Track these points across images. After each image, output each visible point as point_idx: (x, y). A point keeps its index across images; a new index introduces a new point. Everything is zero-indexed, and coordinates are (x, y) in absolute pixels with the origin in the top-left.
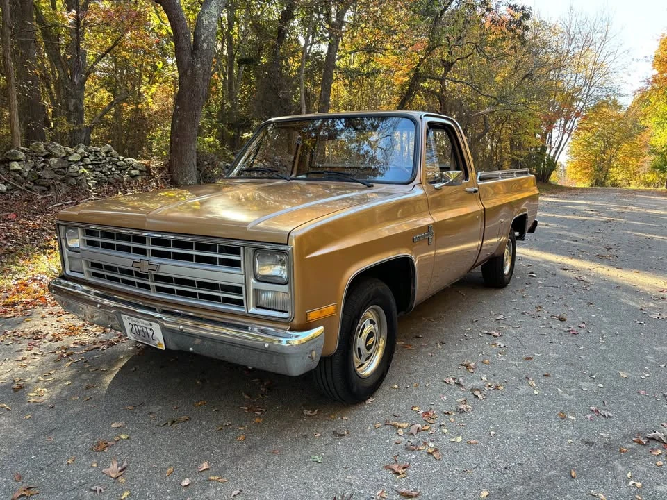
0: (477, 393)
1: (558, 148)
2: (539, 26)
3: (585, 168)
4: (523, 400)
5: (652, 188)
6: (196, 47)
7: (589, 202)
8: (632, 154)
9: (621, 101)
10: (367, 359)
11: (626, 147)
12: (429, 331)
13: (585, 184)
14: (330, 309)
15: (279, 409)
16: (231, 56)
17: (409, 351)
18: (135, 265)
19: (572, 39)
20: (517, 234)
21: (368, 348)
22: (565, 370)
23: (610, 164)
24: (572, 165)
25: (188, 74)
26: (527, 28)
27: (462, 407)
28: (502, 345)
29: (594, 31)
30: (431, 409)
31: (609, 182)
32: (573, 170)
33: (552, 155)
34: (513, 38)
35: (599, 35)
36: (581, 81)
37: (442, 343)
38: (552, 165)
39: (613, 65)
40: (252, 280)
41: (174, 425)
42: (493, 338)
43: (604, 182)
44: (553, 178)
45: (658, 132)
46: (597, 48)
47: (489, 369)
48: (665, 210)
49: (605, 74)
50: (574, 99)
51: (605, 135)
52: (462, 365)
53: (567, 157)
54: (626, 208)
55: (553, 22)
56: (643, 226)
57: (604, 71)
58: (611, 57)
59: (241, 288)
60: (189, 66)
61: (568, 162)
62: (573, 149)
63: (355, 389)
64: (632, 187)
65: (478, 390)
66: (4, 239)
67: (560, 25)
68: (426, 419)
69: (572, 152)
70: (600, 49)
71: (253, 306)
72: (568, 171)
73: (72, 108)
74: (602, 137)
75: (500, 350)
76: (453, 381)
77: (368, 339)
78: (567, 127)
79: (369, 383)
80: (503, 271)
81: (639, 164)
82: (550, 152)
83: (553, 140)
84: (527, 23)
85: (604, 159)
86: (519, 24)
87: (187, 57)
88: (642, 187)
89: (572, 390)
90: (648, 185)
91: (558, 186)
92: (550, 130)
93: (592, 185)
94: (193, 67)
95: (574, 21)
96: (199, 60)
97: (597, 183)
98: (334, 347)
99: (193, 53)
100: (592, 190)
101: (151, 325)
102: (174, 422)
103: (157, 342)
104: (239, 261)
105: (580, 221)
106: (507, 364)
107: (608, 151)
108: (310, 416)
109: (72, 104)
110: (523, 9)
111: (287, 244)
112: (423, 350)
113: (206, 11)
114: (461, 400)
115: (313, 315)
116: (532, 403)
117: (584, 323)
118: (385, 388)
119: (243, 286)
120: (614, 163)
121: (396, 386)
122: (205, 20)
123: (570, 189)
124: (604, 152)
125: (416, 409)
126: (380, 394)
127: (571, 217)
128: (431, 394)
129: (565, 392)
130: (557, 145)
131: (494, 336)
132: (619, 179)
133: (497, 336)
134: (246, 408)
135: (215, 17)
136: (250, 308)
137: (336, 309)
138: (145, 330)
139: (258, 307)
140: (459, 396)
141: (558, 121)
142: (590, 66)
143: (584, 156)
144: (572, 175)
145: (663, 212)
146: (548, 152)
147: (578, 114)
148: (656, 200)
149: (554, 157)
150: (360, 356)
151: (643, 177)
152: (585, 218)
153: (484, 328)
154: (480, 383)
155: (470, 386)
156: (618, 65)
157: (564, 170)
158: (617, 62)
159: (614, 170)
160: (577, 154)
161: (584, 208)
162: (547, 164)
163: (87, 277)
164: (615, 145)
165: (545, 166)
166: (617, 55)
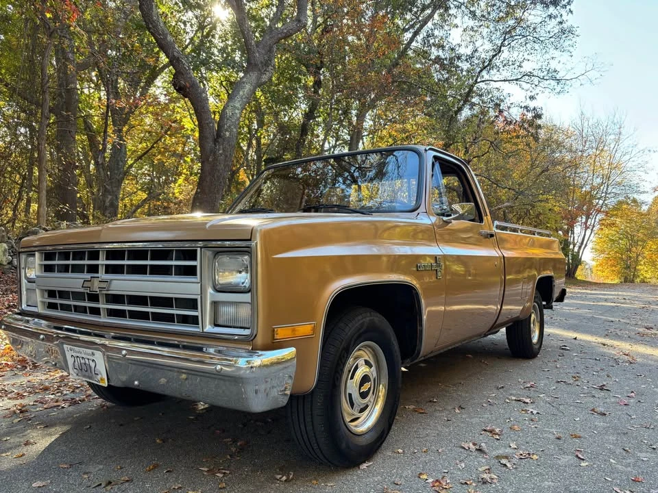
0: (504, 461)
1: (582, 243)
2: (553, 129)
3: (612, 266)
4: (565, 471)
6: (218, 136)
7: (620, 293)
9: (640, 198)
10: (362, 410)
11: (651, 245)
12: (446, 396)
13: (616, 281)
14: (304, 329)
15: (247, 472)
16: (259, 157)
17: (420, 415)
18: (86, 284)
19: (585, 142)
20: (544, 303)
21: (364, 395)
22: (617, 440)
23: (637, 262)
24: (598, 263)
25: (210, 159)
26: (539, 127)
27: (485, 476)
28: (535, 412)
29: (607, 134)
30: (443, 477)
31: (638, 280)
32: (599, 268)
33: (576, 249)
34: (527, 136)
35: (612, 137)
36: (599, 180)
37: (461, 408)
38: (577, 261)
39: (630, 164)
40: (210, 291)
41: (109, 488)
42: (523, 405)
43: (633, 280)
44: (579, 274)
46: (611, 149)
47: (519, 436)
49: (622, 173)
50: (593, 197)
51: (628, 233)
52: (485, 430)
53: (592, 255)
55: (566, 126)
57: (621, 170)
58: (627, 157)
59: (196, 300)
60: (211, 152)
61: (593, 260)
62: (598, 247)
63: (344, 446)
65: (506, 457)
66: (7, 308)
67: (573, 129)
68: (437, 489)
69: (596, 250)
70: (615, 150)
71: (210, 324)
72: (594, 269)
73: (107, 204)
74: (626, 235)
75: (533, 417)
76: (474, 447)
77: (362, 384)
78: (589, 223)
79: (363, 441)
80: (530, 339)
82: (574, 247)
84: (539, 122)
85: (631, 257)
86: (531, 123)
87: (210, 144)
89: (628, 461)
92: (571, 227)
93: (621, 282)
94: (215, 153)
95: (586, 124)
96: (221, 147)
97: (626, 281)
98: (311, 380)
99: (215, 141)
100: (622, 285)
101: (93, 354)
102: (110, 483)
103: (99, 377)
104: (195, 267)
105: (613, 307)
106: (543, 432)
107: (634, 249)
109: (109, 200)
110: (534, 109)
111: (250, 240)
112: (438, 414)
113: (231, 104)
114: (484, 468)
115: (282, 333)
116: (578, 475)
117: (632, 392)
118: (385, 453)
119: (199, 298)
120: (641, 261)
121: (400, 451)
122: (229, 113)
123: (596, 284)
124: (630, 250)
125: (425, 477)
126: (379, 459)
127: (603, 304)
128: (444, 460)
129: (619, 462)
130: (580, 241)
131: (524, 402)
132: (648, 276)
133: (527, 403)
134: (206, 469)
135: (238, 110)
136: (206, 327)
137: (314, 329)
138: (87, 362)
139: (216, 325)
140: (481, 464)
142: (606, 165)
143: (608, 254)
146: (571, 247)
147: (599, 211)
149: (579, 252)
150: (352, 405)
152: (619, 305)
153: (511, 394)
154: (508, 450)
155: (495, 453)
156: (634, 164)
157: (591, 269)
158: (633, 161)
159: (642, 267)
160: (602, 252)
161: (616, 297)
162: (572, 259)
163: (40, 309)
164: (640, 243)
165: (570, 261)
166: (632, 155)
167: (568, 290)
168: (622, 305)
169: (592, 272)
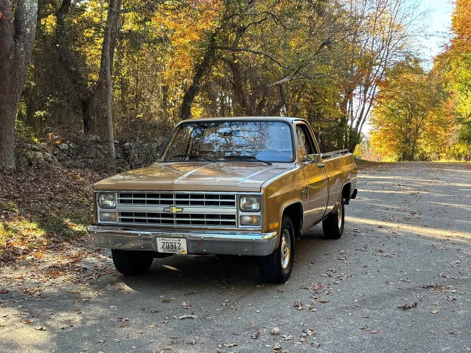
0: (341, 278)
1: (360, 119)
3: (390, 140)
4: (366, 280)
5: (463, 161)
7: (396, 177)
8: (440, 123)
9: (421, 66)
10: (284, 259)
11: (432, 115)
13: (391, 158)
14: (276, 225)
18: (165, 210)
20: (345, 200)
21: (285, 253)
23: (417, 134)
24: (376, 137)
25: (11, 58)
28: (348, 263)
31: (417, 156)
32: (378, 142)
33: (354, 126)
37: (312, 263)
38: (355, 138)
40: (240, 211)
43: (412, 156)
44: (358, 152)
45: (462, 99)
46: (392, 10)
47: (344, 271)
48: (468, 183)
49: (402, 37)
50: (373, 63)
51: (408, 102)
52: (328, 270)
53: (370, 127)
54: (431, 182)
56: (444, 197)
57: (402, 33)
58: (409, 19)
59: (234, 215)
60: (11, 50)
61: (371, 133)
64: (443, 161)
69: (375, 121)
70: (396, 10)
71: (240, 224)
72: (372, 143)
74: (405, 103)
76: (327, 275)
77: (284, 248)
78: (367, 95)
79: (285, 273)
81: (447, 134)
82: (352, 123)
83: (355, 108)
85: (410, 130)
87: (10, 42)
88: (453, 160)
90: (459, 157)
91: (363, 161)
93: (400, 160)
94: (15, 51)
96: (22, 44)
97: (404, 158)
99: (16, 38)
100: (401, 165)
101: (179, 240)
103: (182, 250)
104: (234, 202)
105: (389, 195)
107: (414, 119)
108: (260, 288)
111: (260, 192)
114: (334, 281)
115: (271, 227)
117: (396, 252)
118: (291, 279)
119: (236, 214)
120: (421, 133)
121: (297, 278)
123: (375, 164)
124: (409, 121)
125: (313, 284)
127: (381, 192)
128: (317, 280)
129: (387, 276)
130: (358, 115)
132: (428, 151)
133: (343, 260)
137: (279, 225)
138: (174, 244)
139: (242, 225)
141: (358, 87)
143: (388, 126)
144: (377, 148)
145: (464, 185)
146: (349, 123)
147: (378, 81)
148: (461, 174)
149: (357, 128)
151: (453, 148)
152: (394, 192)
153: (334, 257)
156: (415, 27)
157: (368, 142)
158: (414, 25)
159: (422, 141)
160: (380, 124)
161: (391, 183)
162: (350, 137)
163: (118, 222)
164: (420, 113)
165: (348, 139)
166: (413, 17)
167: (358, 190)
168: (397, 192)
169: (369, 145)
